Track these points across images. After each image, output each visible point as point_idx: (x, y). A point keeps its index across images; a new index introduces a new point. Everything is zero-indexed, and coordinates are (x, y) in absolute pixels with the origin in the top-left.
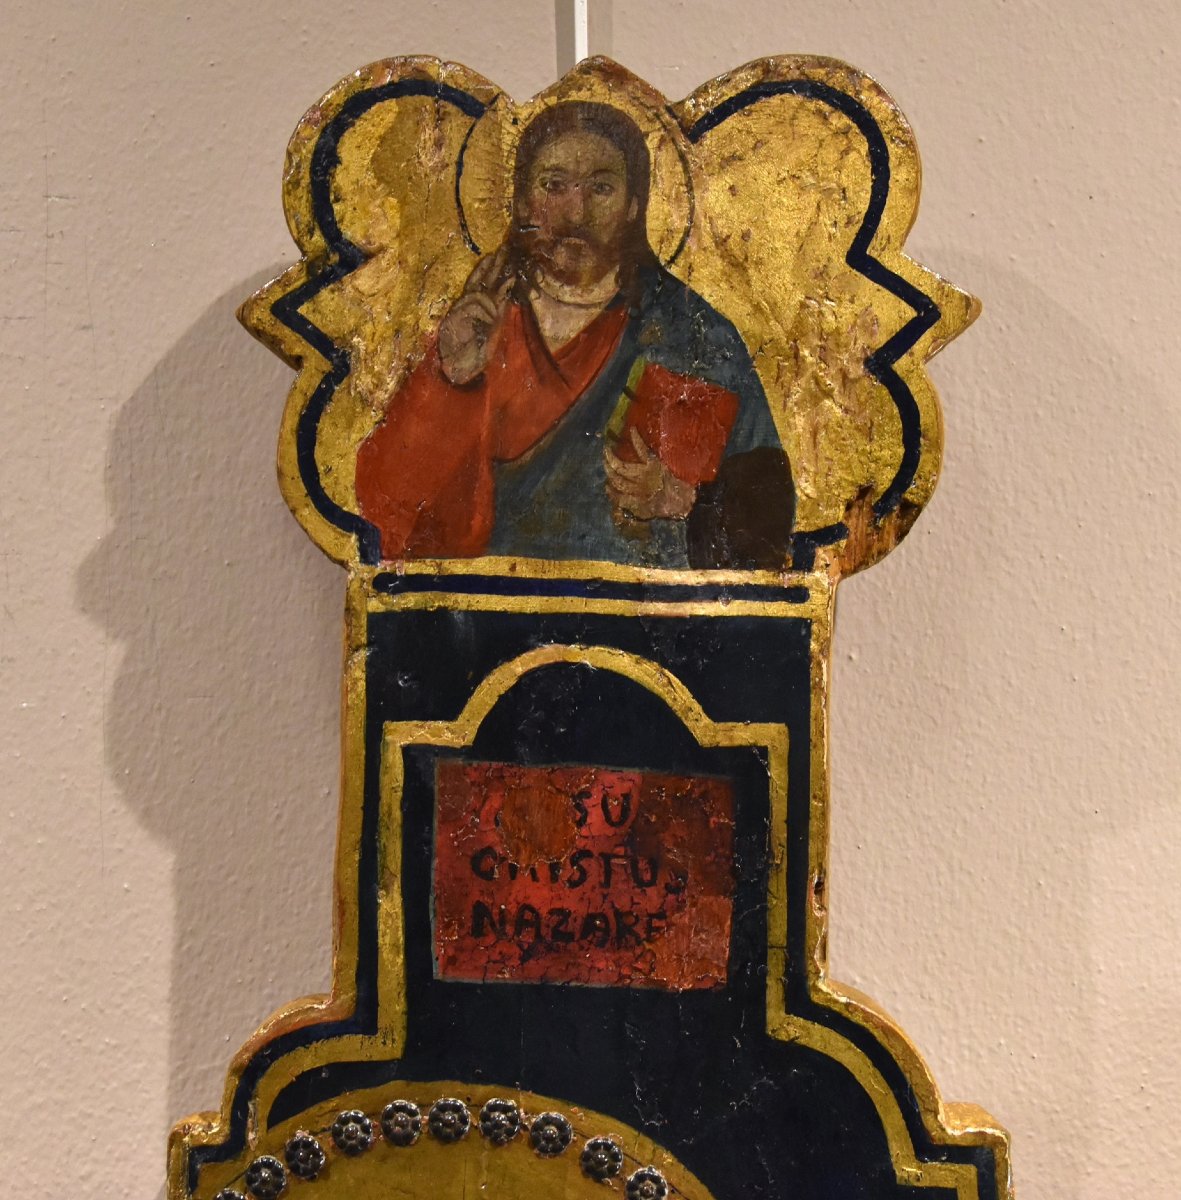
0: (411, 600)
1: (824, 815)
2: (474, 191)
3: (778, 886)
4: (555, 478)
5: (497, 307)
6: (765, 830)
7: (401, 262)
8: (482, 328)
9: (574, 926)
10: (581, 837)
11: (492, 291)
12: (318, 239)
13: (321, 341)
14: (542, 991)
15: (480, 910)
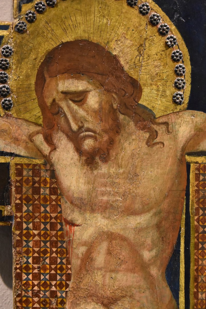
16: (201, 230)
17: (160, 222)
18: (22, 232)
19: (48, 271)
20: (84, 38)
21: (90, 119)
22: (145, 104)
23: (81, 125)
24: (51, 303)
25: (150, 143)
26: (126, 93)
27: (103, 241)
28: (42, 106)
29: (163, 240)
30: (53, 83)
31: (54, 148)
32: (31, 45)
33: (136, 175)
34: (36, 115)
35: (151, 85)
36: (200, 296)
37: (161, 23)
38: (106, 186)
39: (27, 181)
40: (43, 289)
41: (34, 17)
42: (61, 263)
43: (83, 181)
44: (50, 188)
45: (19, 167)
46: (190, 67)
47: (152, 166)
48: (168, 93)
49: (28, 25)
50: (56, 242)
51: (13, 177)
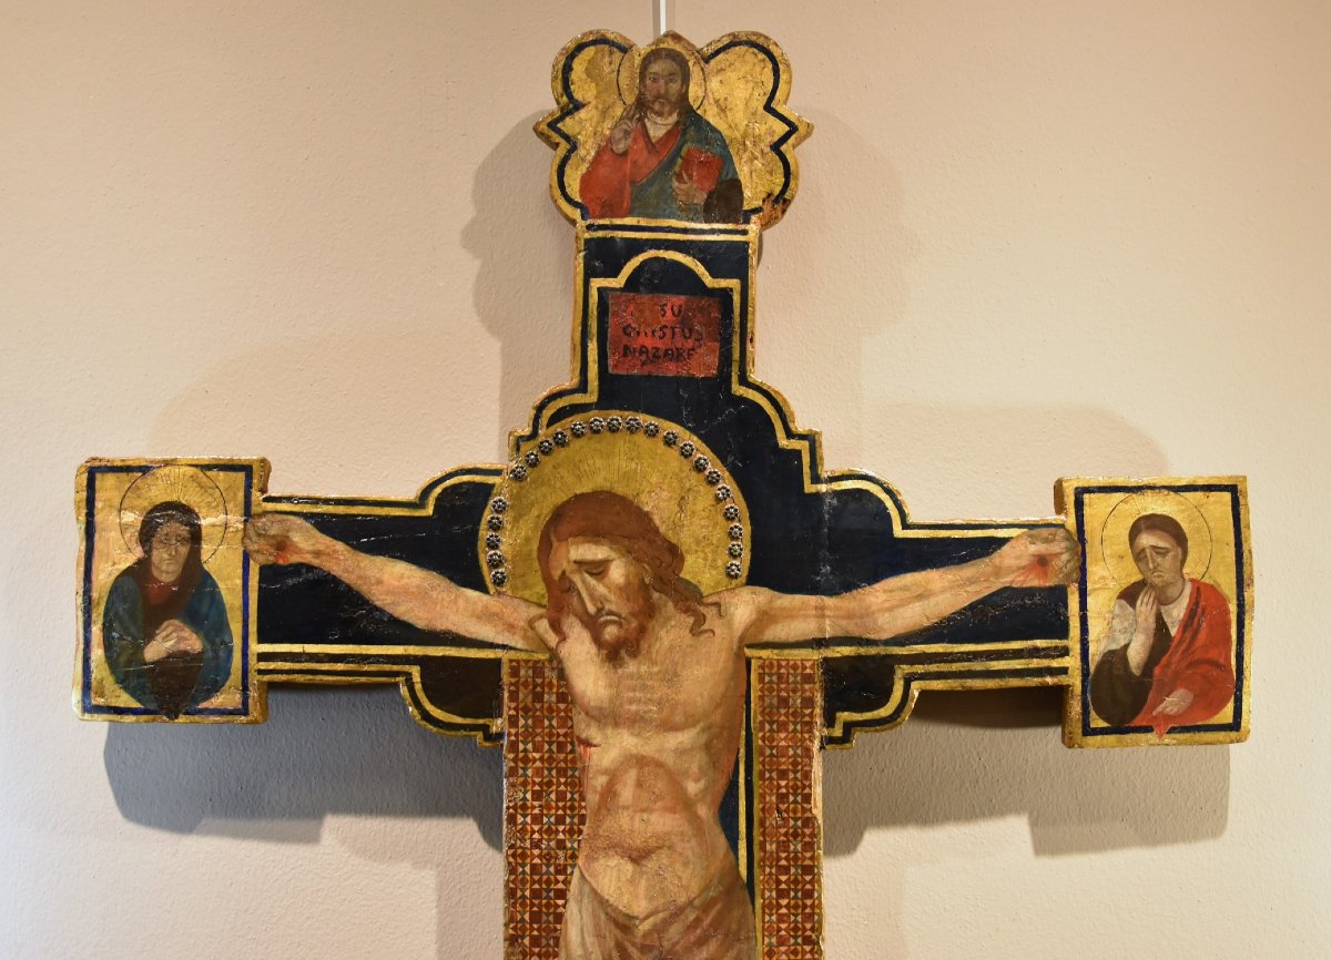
0: (600, 234)
1: (753, 313)
2: (624, 82)
3: (736, 338)
4: (655, 189)
5: (632, 125)
6: (731, 318)
7: (597, 108)
8: (627, 133)
9: (661, 353)
10: (663, 321)
11: (631, 119)
12: (565, 99)
13: (567, 138)
14: (649, 377)
15: (626, 348)
16: (768, 752)
17: (711, 741)
18: (517, 756)
19: (553, 811)
20: (605, 489)
21: (612, 598)
22: (688, 577)
23: (600, 606)
24: (556, 858)
25: (697, 630)
26: (662, 562)
27: (630, 767)
28: (548, 580)
29: (714, 766)
30: (563, 549)
31: (563, 638)
32: (533, 497)
33: (676, 675)
34: (538, 593)
35: (696, 551)
36: (768, 847)
37: (709, 468)
38: (634, 691)
39: (526, 684)
40: (545, 836)
41: (537, 460)
42: (572, 799)
43: (604, 684)
44: (557, 694)
45: (514, 664)
46: (749, 527)
47: (698, 663)
48: (720, 563)
49: (529, 470)
50: (565, 770)
51: (506, 678)
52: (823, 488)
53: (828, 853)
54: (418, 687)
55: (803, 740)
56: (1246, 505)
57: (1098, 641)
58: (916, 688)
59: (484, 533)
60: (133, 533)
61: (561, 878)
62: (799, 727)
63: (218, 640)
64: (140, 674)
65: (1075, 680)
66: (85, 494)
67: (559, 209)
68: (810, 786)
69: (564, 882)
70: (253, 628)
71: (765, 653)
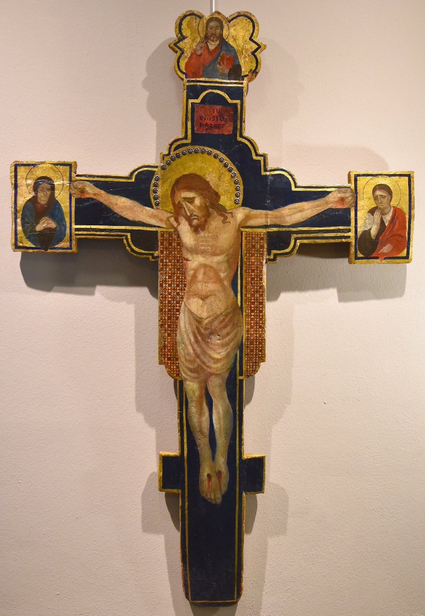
0: (192, 84)
1: (245, 112)
2: (200, 28)
3: (239, 121)
4: (211, 68)
5: (203, 45)
6: (237, 114)
7: (191, 38)
8: (201, 48)
10: (214, 114)
11: (203, 43)
12: (180, 35)
13: (180, 49)
14: (209, 134)
15: (201, 124)
16: (248, 263)
17: (229, 259)
18: (163, 264)
19: (175, 283)
20: (193, 173)
21: (195, 210)
23: (192, 213)
24: (177, 298)
25: (224, 222)
26: (213, 198)
27: (202, 268)
28: (174, 204)
30: (179, 193)
31: (179, 224)
32: (169, 176)
33: (217, 237)
35: (225, 195)
36: (248, 295)
37: (229, 166)
38: (203, 242)
39: (166, 240)
40: (173, 291)
41: (170, 163)
42: (182, 278)
43: (193, 240)
44: (177, 242)
45: (162, 233)
46: (243, 187)
47: (225, 233)
48: (232, 199)
49: (167, 166)
50: (179, 269)
51: (159, 238)
52: (268, 173)
53: (268, 300)
54: (130, 240)
55: (260, 259)
56: (413, 182)
57: (361, 227)
58: (298, 242)
59: (152, 188)
60: (31, 188)
61: (178, 305)
62: (259, 255)
63: (61, 224)
64: (34, 235)
65: (353, 241)
66: (14, 173)
67: (178, 75)
68: (262, 275)
69: (179, 306)
70: (73, 220)
71: (247, 230)
